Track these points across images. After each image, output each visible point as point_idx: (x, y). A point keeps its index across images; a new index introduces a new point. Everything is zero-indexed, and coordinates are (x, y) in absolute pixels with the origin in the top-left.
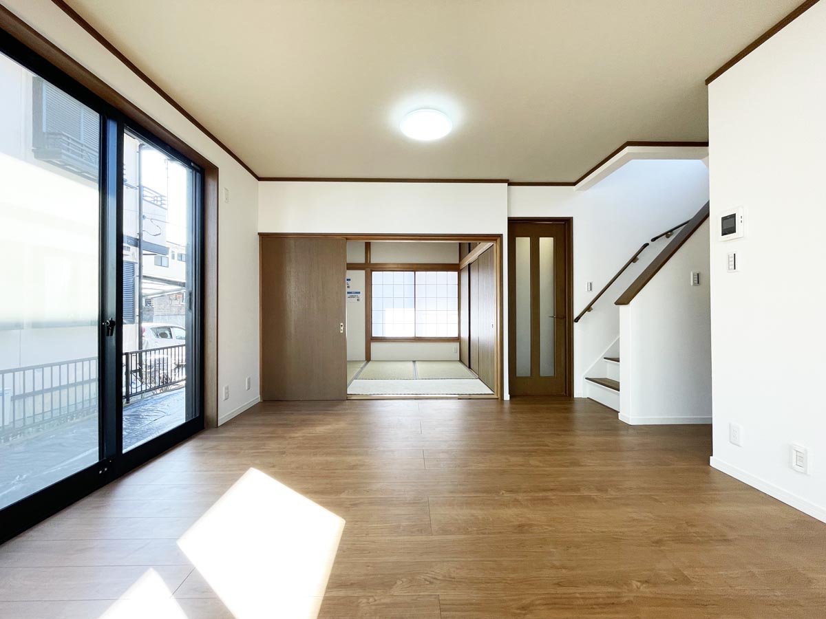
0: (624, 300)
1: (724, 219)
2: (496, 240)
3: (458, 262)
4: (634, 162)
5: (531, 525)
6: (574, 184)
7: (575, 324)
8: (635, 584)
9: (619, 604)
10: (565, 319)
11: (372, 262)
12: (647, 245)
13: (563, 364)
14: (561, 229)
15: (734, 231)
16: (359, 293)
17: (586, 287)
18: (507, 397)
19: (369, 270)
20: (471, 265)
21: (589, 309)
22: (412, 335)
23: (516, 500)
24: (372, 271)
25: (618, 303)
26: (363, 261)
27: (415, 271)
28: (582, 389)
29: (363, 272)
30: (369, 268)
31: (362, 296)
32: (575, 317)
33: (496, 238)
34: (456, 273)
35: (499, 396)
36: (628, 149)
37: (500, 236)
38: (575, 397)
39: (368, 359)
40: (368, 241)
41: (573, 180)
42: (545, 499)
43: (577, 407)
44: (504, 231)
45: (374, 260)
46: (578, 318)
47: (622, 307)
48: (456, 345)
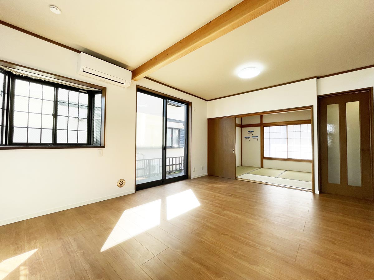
11: (264, 123)
14: (364, 96)
16: (258, 137)
18: (316, 192)
19: (262, 126)
22: (286, 157)
24: (264, 127)
26: (259, 122)
27: (287, 125)
29: (259, 128)
30: (262, 125)
31: (259, 138)
33: (310, 107)
37: (312, 106)
39: (262, 166)
40: (261, 115)
44: (314, 103)
45: (265, 121)
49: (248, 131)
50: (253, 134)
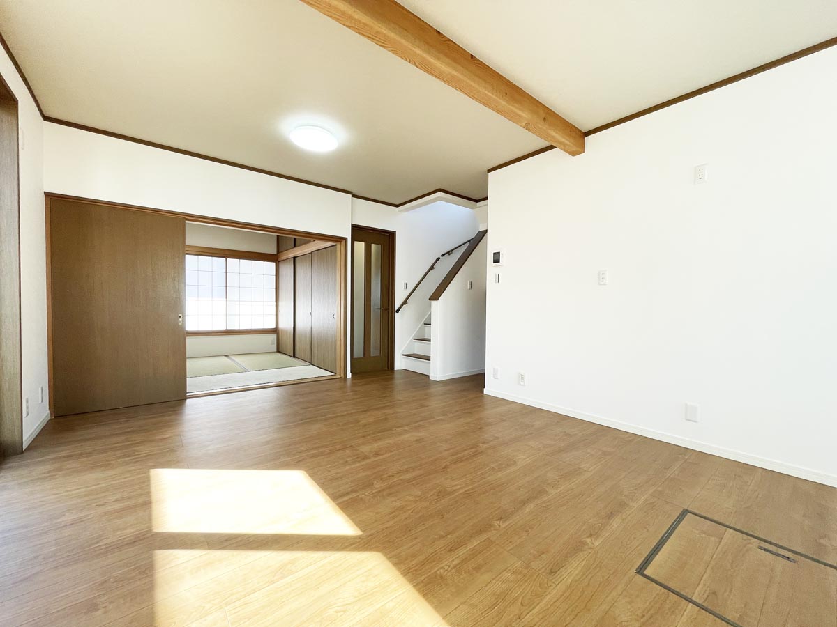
0: (435, 296)
1: (494, 254)
2: (340, 242)
3: (275, 252)
4: (440, 202)
5: (423, 439)
6: (397, 206)
7: (396, 314)
8: (481, 445)
9: (480, 453)
10: (389, 309)
12: (439, 259)
13: (386, 346)
14: (387, 240)
15: (499, 262)
17: (403, 285)
18: (349, 375)
20: (297, 259)
21: (405, 303)
22: (223, 328)
23: (405, 430)
25: (430, 299)
27: (225, 258)
28: (400, 363)
32: (396, 308)
33: (341, 240)
34: (273, 265)
35: (342, 375)
36: (439, 194)
37: (345, 239)
38: (395, 369)
41: (397, 203)
42: (420, 426)
43: (397, 376)
44: (347, 234)
46: (399, 310)
47: (432, 302)
48: (274, 336)
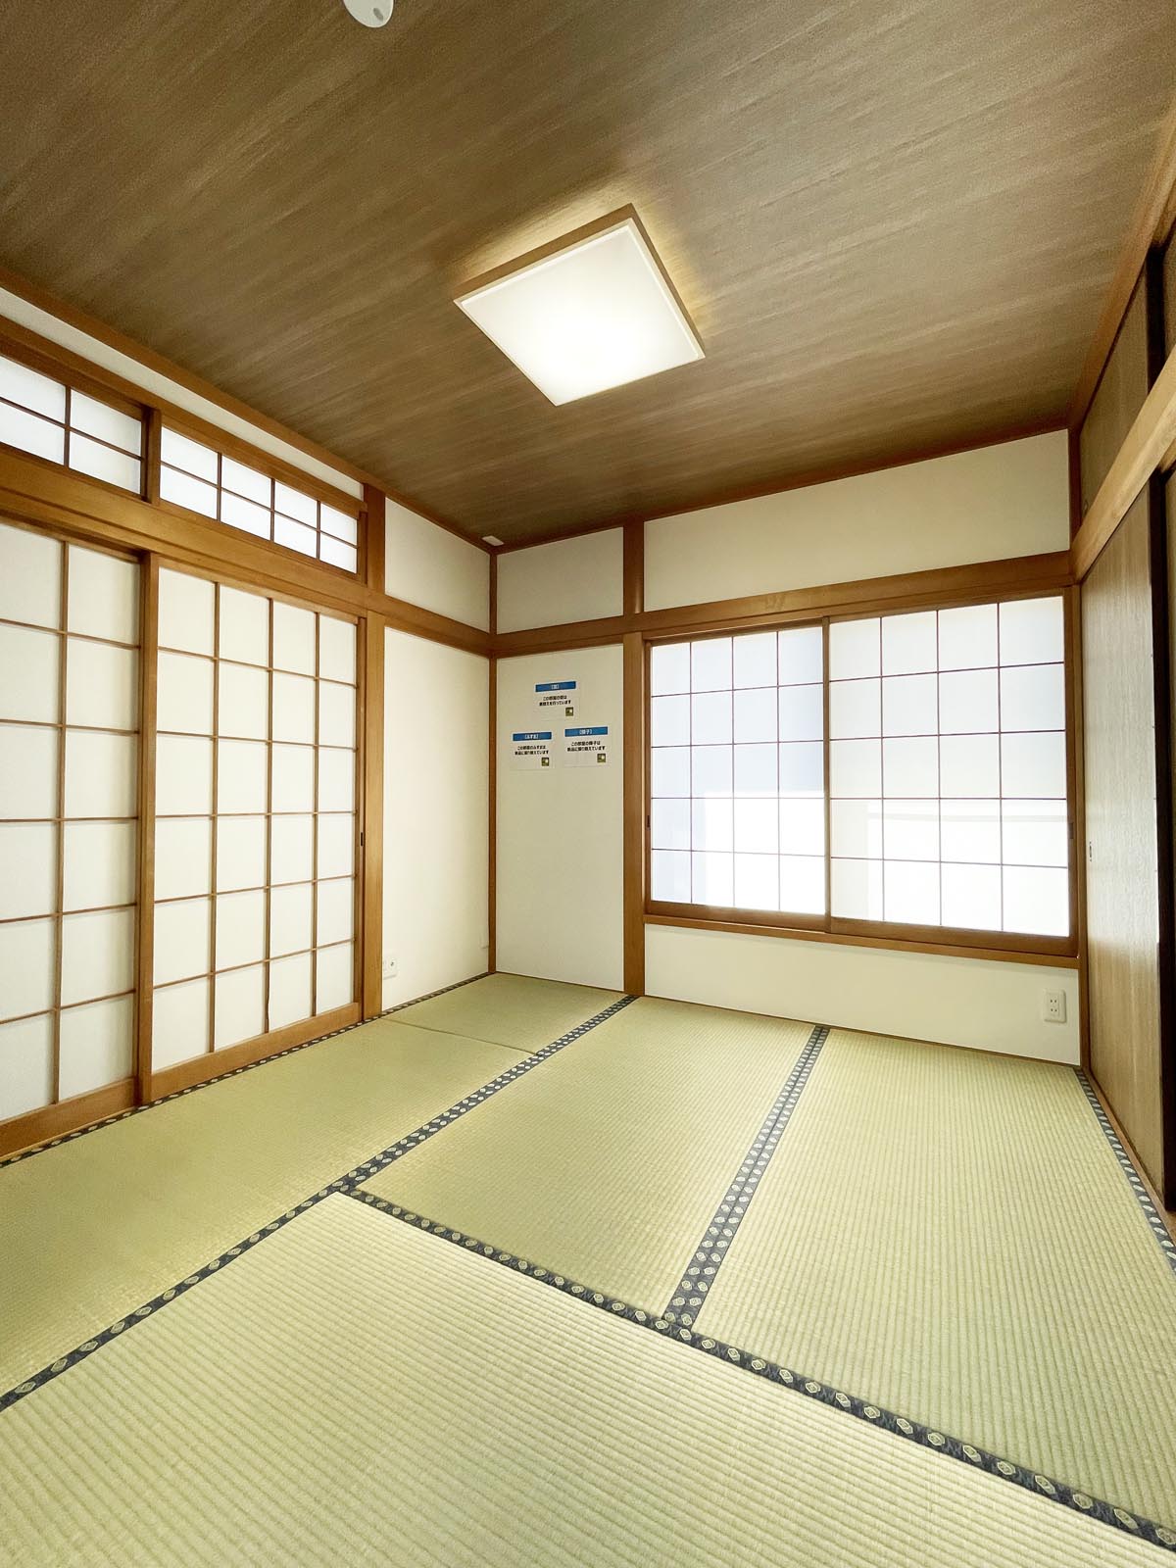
11: (649, 607)
16: (603, 731)
19: (637, 639)
22: (812, 906)
24: (648, 644)
26: (617, 609)
27: (824, 623)
29: (616, 652)
30: (639, 631)
31: (614, 744)
39: (634, 987)
45: (659, 595)
48: (1064, 983)
49: (539, 688)
50: (569, 712)
